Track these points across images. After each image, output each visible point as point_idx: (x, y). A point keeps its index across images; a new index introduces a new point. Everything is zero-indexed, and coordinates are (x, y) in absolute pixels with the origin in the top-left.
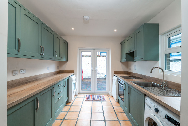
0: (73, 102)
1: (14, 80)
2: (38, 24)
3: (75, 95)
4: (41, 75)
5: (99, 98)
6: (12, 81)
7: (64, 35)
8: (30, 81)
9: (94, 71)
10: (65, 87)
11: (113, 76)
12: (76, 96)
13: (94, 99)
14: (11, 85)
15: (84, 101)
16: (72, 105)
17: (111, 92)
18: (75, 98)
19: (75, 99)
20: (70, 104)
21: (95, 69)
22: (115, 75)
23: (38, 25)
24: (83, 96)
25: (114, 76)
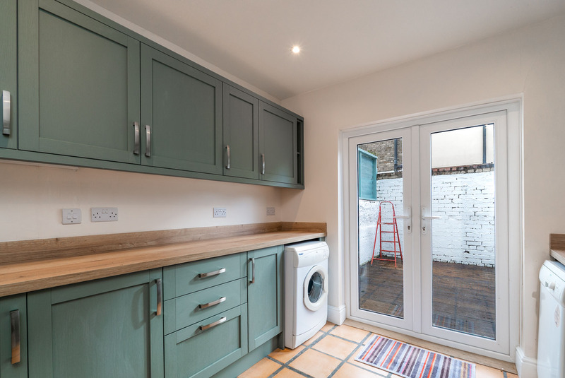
0: (302, 353)
1: (64, 239)
2: (121, 47)
3: (329, 323)
4: (186, 230)
5: (436, 369)
6: (57, 239)
7: (287, 94)
8: (132, 246)
9: (416, 228)
10: (251, 282)
11: (542, 264)
12: (330, 327)
13: (404, 365)
14: (51, 252)
15: (351, 360)
16: (291, 365)
17: (533, 360)
18: (321, 334)
19: (317, 342)
20: (285, 357)
21: (421, 218)
22: (556, 254)
23: (124, 48)
24: (358, 335)
25: (548, 263)
